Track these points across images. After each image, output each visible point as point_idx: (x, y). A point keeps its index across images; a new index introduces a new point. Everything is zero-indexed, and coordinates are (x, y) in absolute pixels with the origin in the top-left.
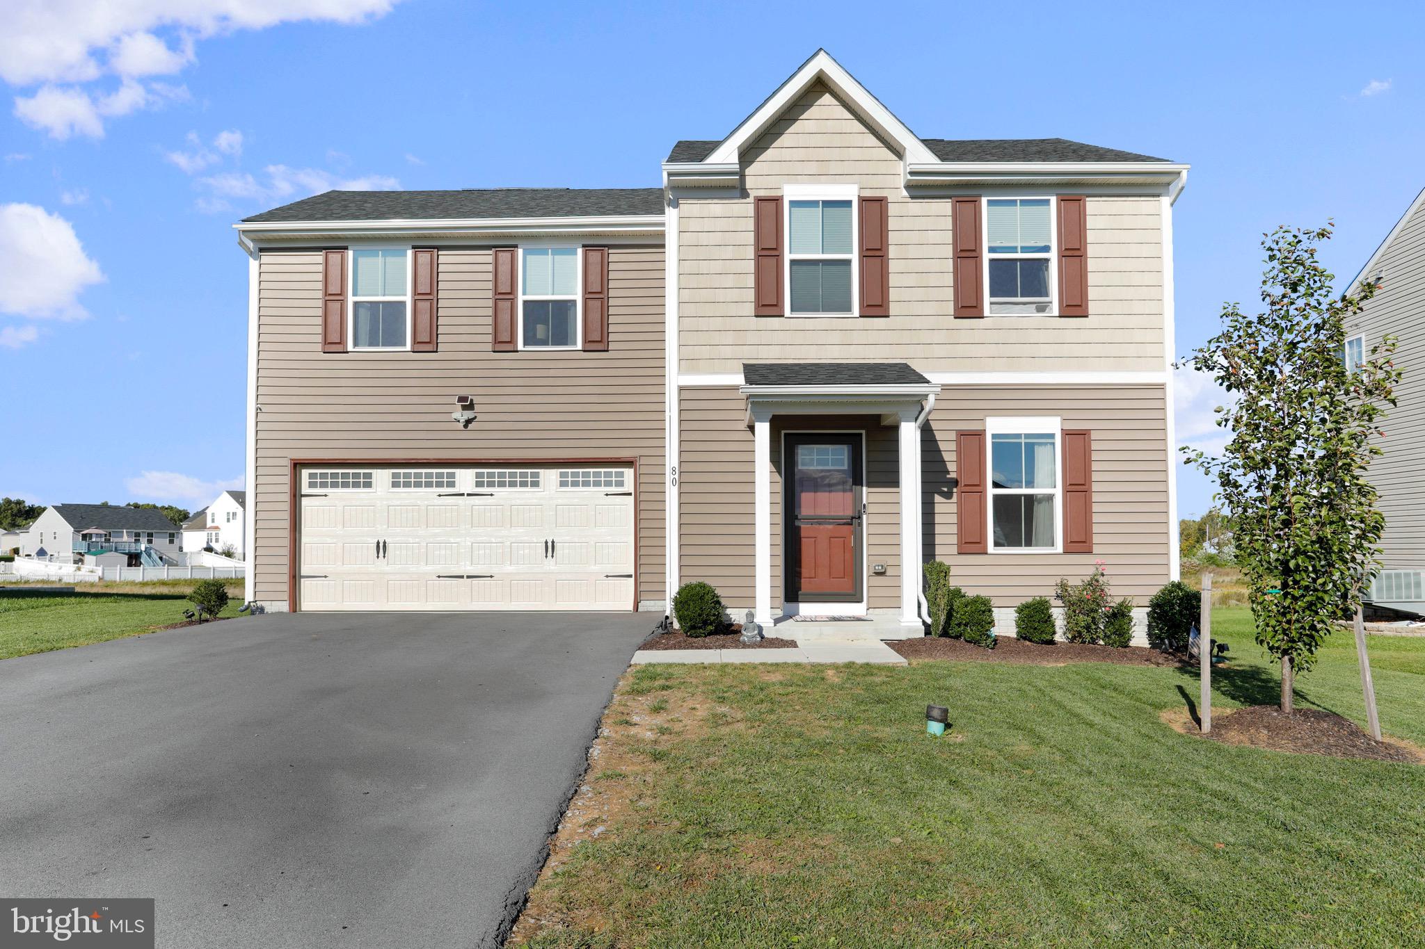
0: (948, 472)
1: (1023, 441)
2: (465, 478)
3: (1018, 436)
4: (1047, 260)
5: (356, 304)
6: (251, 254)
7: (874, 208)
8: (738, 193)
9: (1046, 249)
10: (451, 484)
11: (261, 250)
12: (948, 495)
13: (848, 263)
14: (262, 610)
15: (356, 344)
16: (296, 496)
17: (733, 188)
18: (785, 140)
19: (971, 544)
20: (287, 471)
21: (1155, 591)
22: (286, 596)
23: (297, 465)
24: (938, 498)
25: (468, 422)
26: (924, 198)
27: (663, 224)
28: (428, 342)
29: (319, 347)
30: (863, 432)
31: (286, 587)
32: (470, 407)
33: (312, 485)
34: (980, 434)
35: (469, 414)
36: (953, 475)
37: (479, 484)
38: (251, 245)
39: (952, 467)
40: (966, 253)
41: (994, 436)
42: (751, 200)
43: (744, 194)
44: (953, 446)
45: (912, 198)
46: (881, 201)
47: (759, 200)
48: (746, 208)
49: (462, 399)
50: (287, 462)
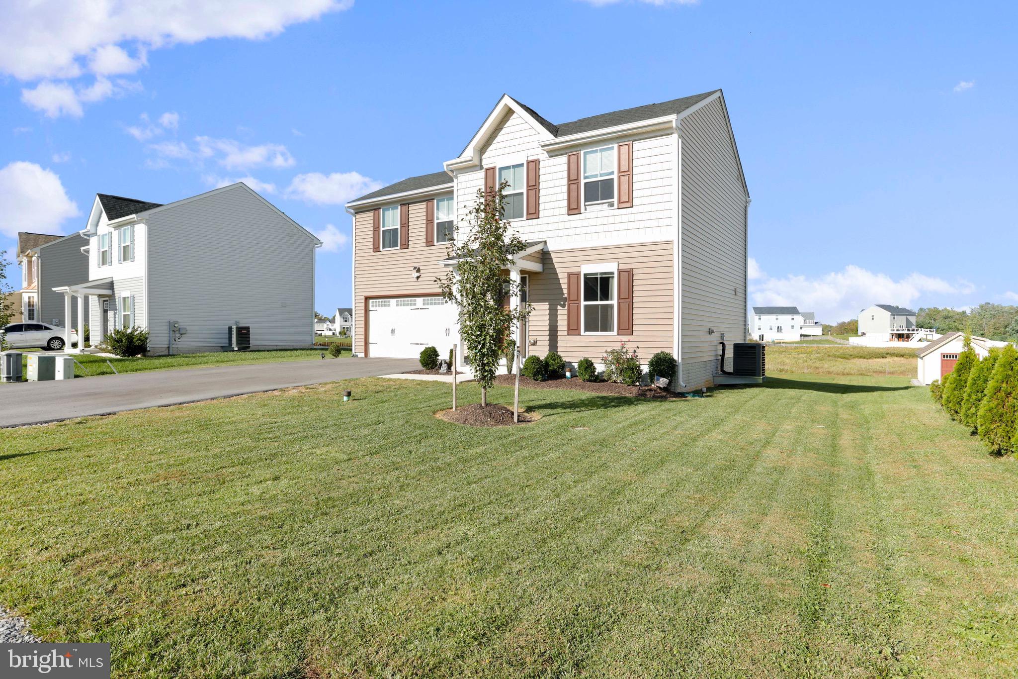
0: (564, 294)
1: (599, 276)
2: (419, 301)
3: (597, 274)
4: (612, 179)
5: (384, 231)
6: (353, 215)
7: (534, 166)
8: (479, 168)
9: (612, 173)
10: (415, 304)
11: (356, 213)
12: (563, 306)
13: (522, 194)
14: (357, 356)
15: (384, 247)
16: (367, 311)
17: (476, 166)
18: (499, 138)
19: (573, 330)
20: (363, 301)
21: (651, 356)
22: (363, 351)
23: (367, 299)
24: (559, 307)
25: (418, 278)
26: (555, 156)
27: (453, 187)
28: (405, 245)
29: (372, 250)
30: (527, 276)
31: (363, 347)
32: (418, 270)
33: (372, 306)
34: (578, 274)
35: (418, 274)
36: (566, 296)
37: (424, 304)
38: (353, 211)
39: (565, 291)
40: (573, 181)
41: (585, 275)
42: (484, 170)
43: (481, 168)
44: (566, 281)
45: (550, 157)
46: (537, 162)
47: (487, 170)
48: (481, 174)
49: (415, 268)
50: (363, 297)
